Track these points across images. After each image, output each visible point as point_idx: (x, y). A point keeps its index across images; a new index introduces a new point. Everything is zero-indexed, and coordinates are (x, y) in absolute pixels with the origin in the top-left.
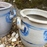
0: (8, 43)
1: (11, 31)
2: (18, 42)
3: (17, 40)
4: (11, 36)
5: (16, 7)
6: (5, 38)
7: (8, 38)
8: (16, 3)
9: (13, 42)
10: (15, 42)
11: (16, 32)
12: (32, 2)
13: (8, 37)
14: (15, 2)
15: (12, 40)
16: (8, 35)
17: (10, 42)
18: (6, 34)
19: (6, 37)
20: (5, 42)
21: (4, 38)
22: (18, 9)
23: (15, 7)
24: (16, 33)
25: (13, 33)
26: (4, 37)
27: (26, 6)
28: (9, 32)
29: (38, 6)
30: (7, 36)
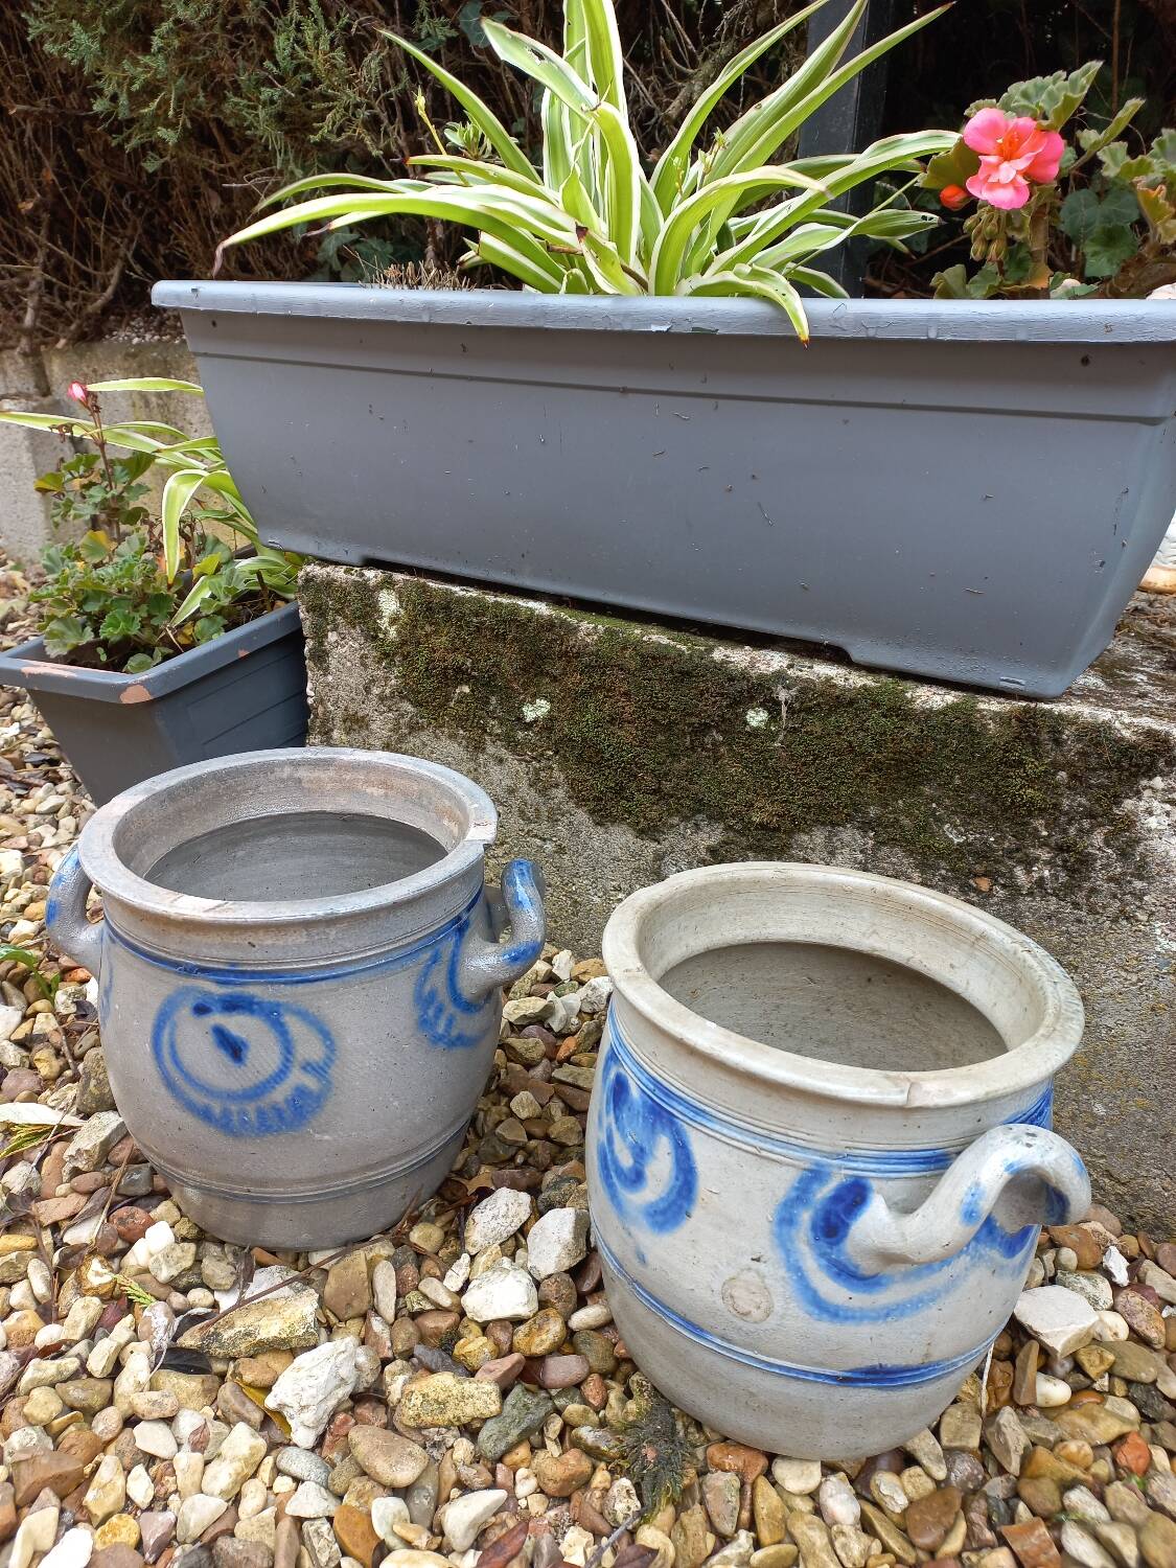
0: (407, 1329)
1: (465, 1172)
2: (553, 1330)
3: (543, 1304)
4: (455, 1234)
5: (560, 794)
6: (371, 1265)
7: (410, 1271)
8: (567, 740)
9: (484, 1327)
10: (517, 1321)
11: (534, 1190)
12: (787, 747)
13: (420, 1256)
14: (547, 725)
15: (469, 1301)
16: (414, 1221)
17: (443, 1323)
18: (395, 1201)
19: (383, 1249)
20: (377, 1325)
21: (360, 1256)
22: (581, 816)
23: (543, 788)
24: (538, 1213)
25: (484, 1193)
26: (365, 1240)
27: (700, 786)
28: (433, 1178)
29: (873, 811)
30: (400, 1242)
